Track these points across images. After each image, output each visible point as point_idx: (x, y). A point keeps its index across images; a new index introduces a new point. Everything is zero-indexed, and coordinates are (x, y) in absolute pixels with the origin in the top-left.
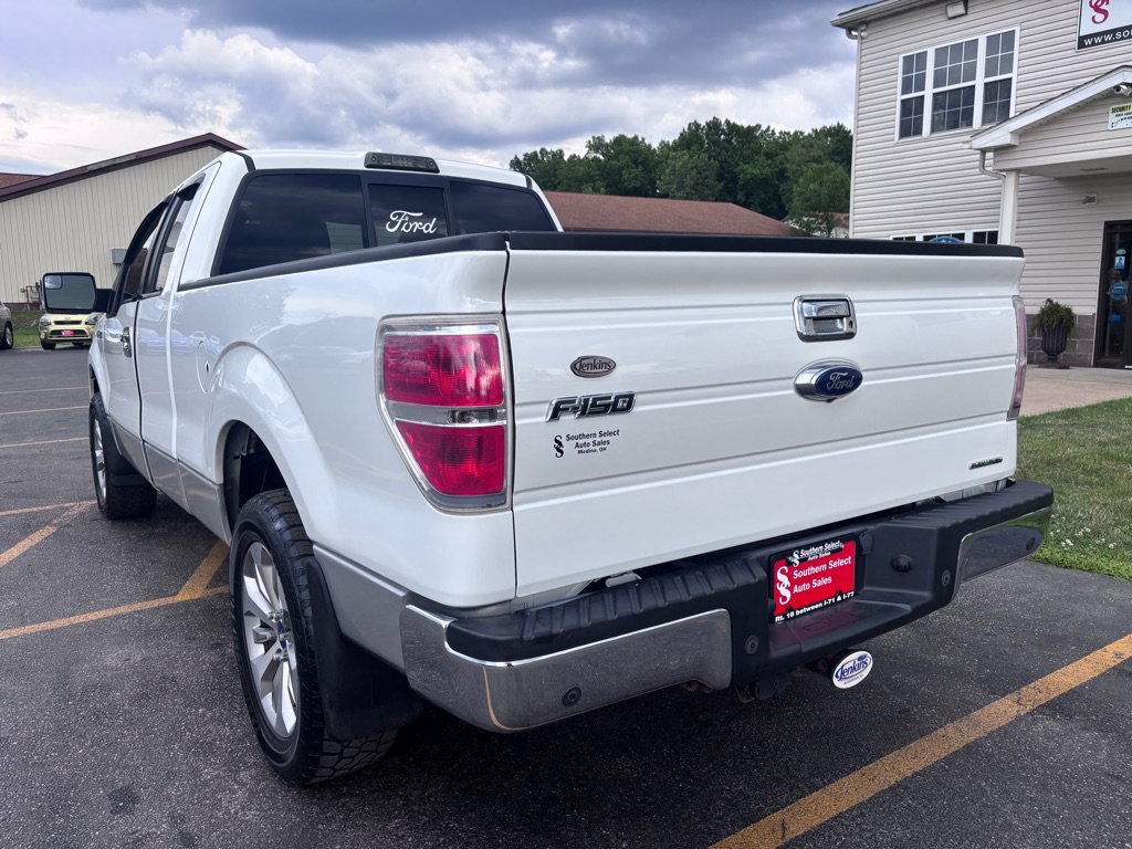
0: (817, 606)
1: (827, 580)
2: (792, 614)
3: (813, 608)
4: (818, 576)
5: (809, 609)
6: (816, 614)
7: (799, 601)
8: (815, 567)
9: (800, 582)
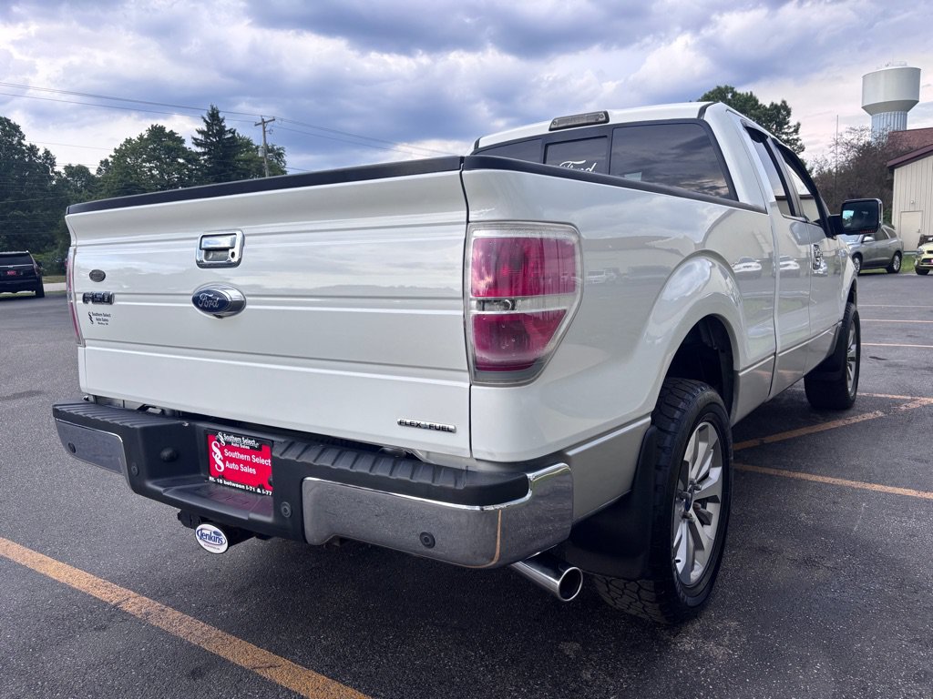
0: (240, 486)
1: (253, 471)
2: (221, 481)
3: (237, 486)
4: (246, 463)
5: (234, 485)
6: (237, 492)
7: (228, 474)
8: (241, 453)
9: (232, 460)
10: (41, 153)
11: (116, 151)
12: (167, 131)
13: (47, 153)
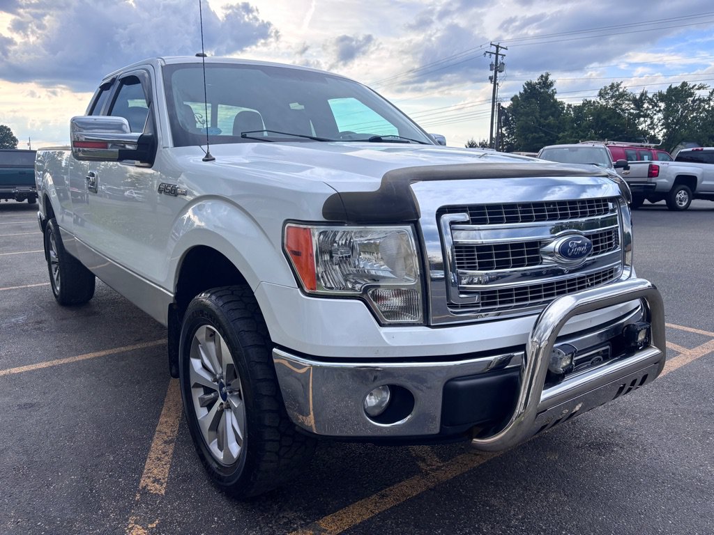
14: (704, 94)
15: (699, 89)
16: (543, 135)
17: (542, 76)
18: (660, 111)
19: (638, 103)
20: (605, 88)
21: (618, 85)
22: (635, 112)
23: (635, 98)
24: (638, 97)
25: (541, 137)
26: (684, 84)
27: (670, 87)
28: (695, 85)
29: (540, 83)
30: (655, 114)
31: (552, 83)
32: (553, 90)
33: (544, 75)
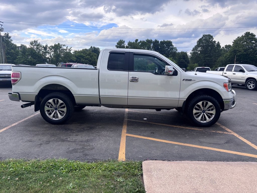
10: (216, 43)
11: (234, 40)
12: (251, 33)
13: (218, 42)
14: (65, 48)
15: (64, 46)
16: (10, 56)
17: (6, 34)
18: (53, 52)
19: (45, 48)
20: (32, 41)
21: (37, 41)
22: (44, 51)
23: (44, 46)
24: (45, 46)
25: (9, 57)
26: (59, 44)
27: (55, 44)
28: (62, 45)
29: (5, 36)
30: (51, 52)
31: (10, 37)
32: (11, 40)
33: (6, 33)
